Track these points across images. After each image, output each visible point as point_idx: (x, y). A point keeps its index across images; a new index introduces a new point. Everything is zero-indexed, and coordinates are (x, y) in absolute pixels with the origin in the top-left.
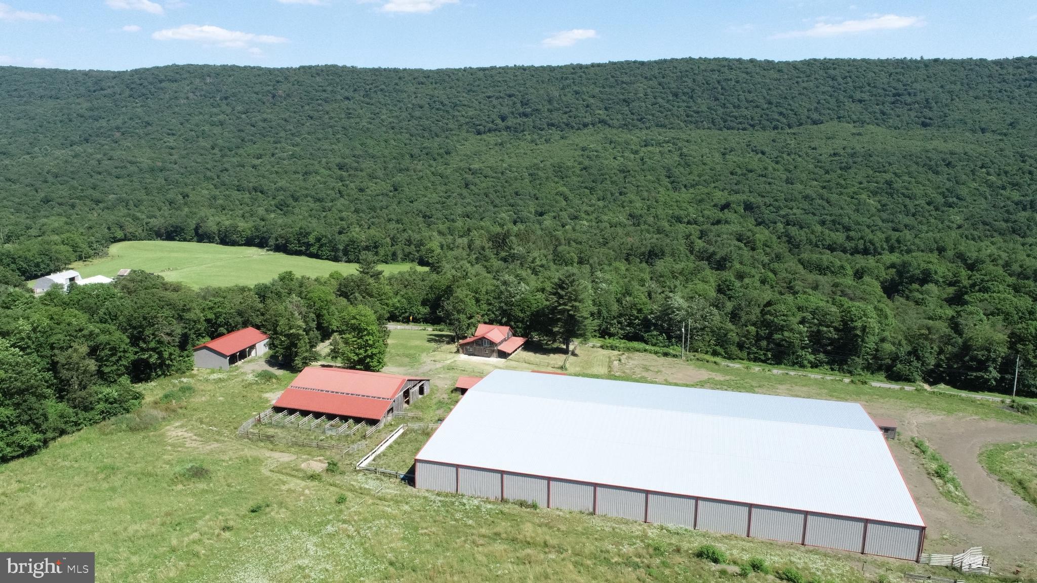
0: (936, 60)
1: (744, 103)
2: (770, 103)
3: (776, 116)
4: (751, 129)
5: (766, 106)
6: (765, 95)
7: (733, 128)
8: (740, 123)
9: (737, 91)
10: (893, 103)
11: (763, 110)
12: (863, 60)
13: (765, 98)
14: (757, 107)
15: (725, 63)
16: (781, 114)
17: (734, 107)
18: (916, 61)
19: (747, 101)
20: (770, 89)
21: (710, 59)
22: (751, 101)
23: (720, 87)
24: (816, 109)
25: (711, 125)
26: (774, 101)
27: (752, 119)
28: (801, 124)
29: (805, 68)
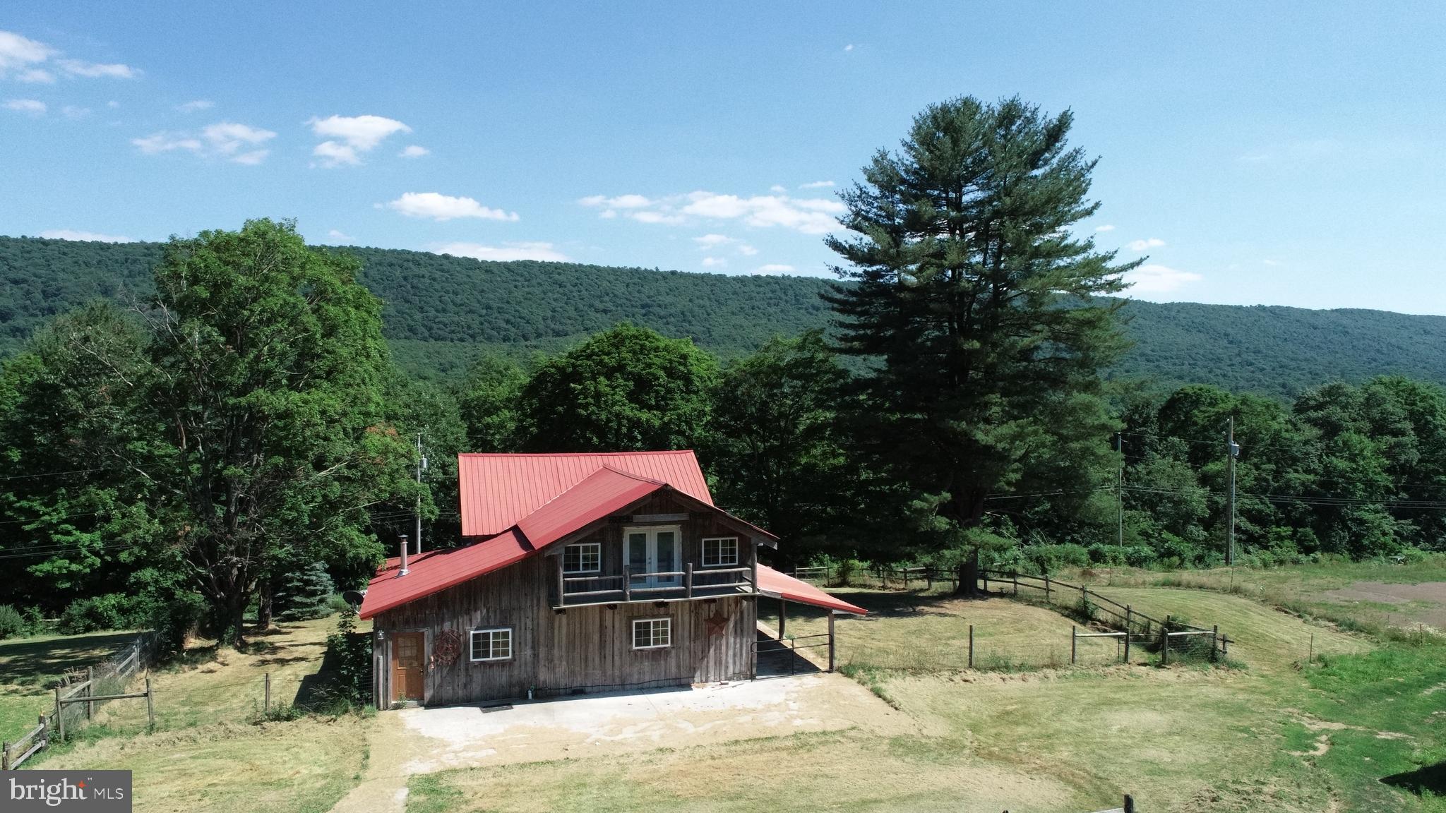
0: (673, 273)
1: (450, 307)
2: (488, 307)
3: (503, 325)
4: (471, 340)
5: (484, 312)
6: (480, 297)
7: (444, 339)
8: (453, 332)
9: (436, 290)
10: (644, 315)
11: (481, 316)
12: (592, 267)
13: (479, 302)
14: (471, 312)
15: (410, 257)
16: (508, 322)
17: (437, 311)
18: (651, 272)
19: (455, 304)
20: (483, 291)
21: (384, 251)
22: (461, 305)
23: (409, 286)
24: (553, 318)
25: (408, 334)
26: (494, 305)
27: (469, 327)
28: (539, 336)
29: (521, 270)
